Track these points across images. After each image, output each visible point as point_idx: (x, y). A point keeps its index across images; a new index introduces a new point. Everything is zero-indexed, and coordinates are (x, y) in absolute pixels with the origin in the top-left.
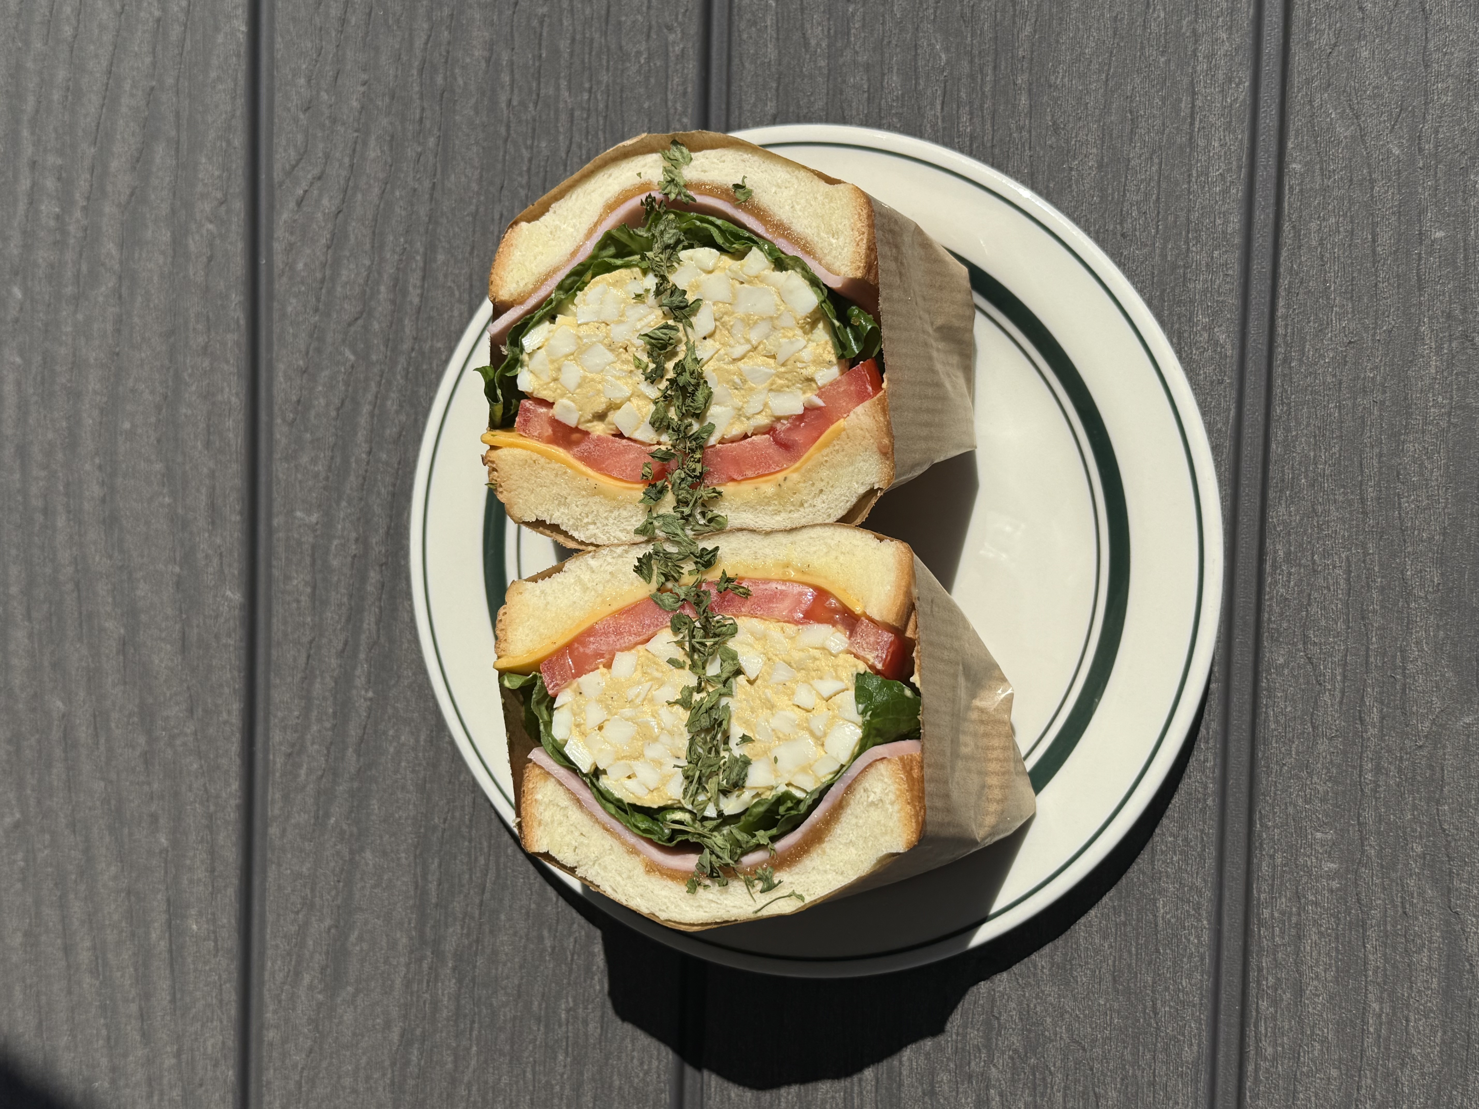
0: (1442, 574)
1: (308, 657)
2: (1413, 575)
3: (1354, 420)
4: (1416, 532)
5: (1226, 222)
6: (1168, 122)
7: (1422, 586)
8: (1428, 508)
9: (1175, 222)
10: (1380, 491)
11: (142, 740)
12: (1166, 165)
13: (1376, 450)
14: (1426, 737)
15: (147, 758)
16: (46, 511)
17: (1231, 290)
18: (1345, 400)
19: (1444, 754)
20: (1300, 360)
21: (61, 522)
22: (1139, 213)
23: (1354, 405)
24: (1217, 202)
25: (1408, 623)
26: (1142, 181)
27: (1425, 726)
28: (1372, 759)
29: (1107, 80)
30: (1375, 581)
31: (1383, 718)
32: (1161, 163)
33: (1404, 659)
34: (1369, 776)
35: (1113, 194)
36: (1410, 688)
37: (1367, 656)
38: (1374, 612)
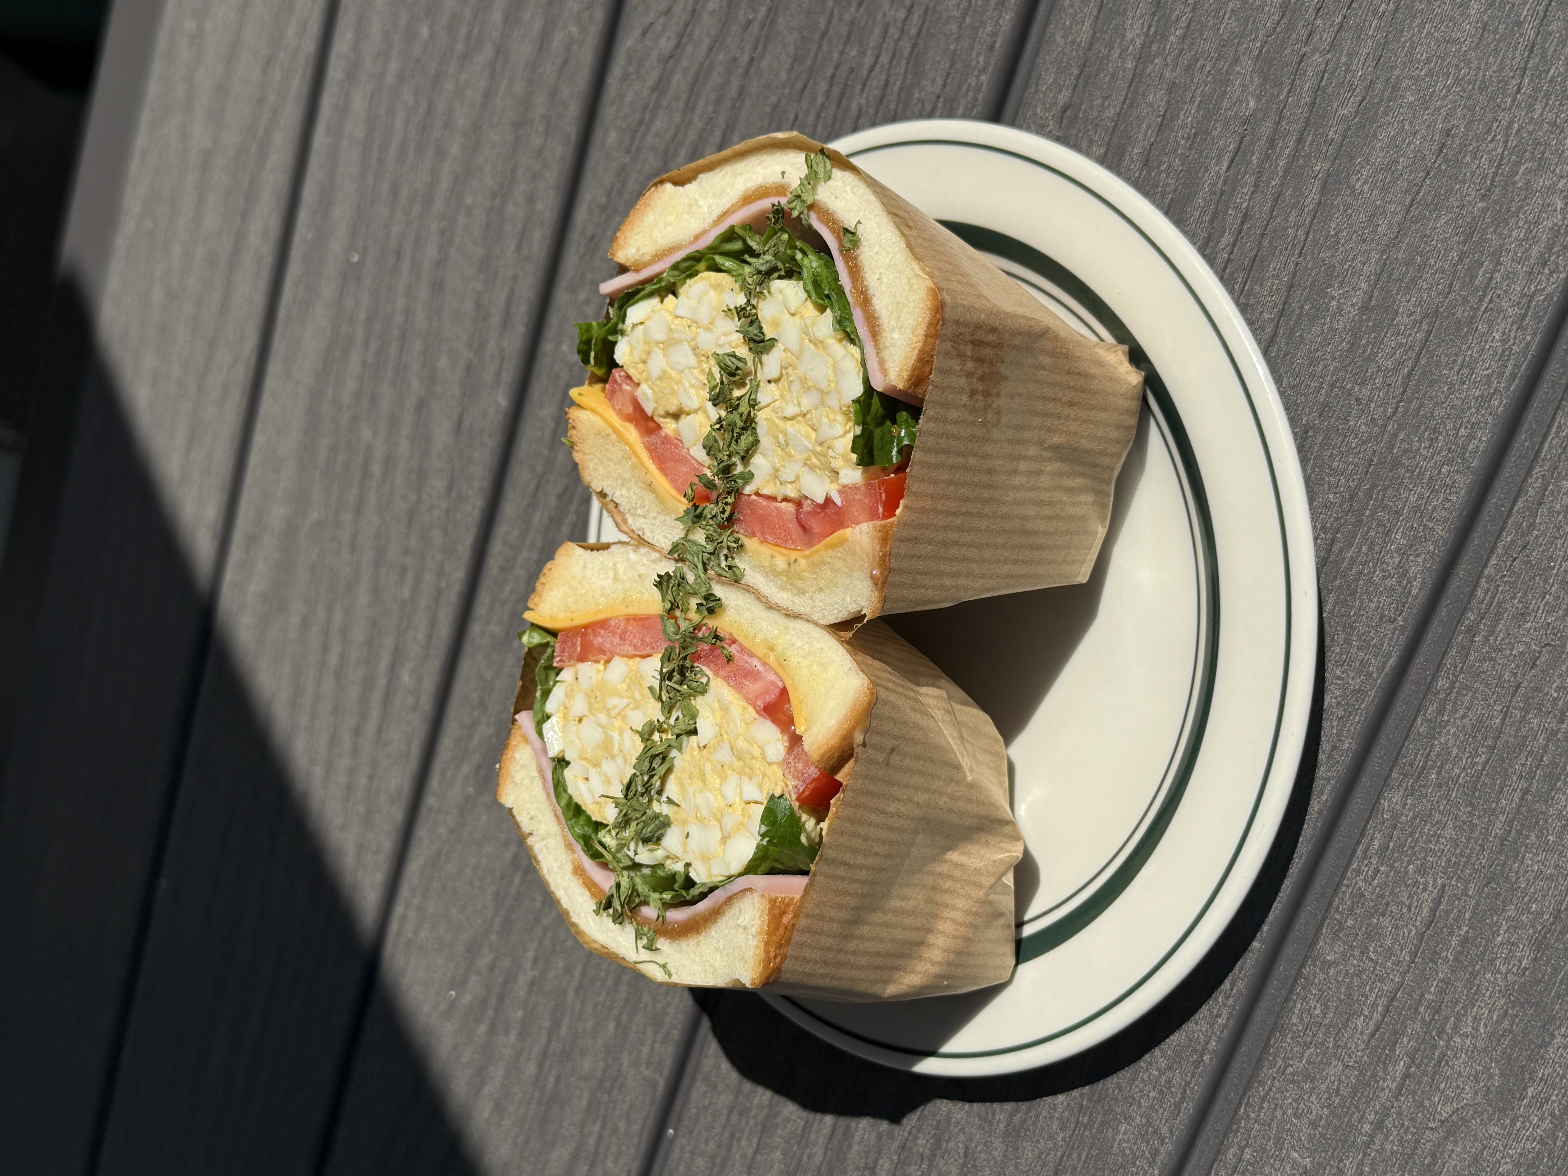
0: (1535, 959)
1: (538, 487)
2: (1502, 943)
3: (1516, 737)
4: (1526, 899)
5: (1470, 437)
6: (1457, 286)
7: (1507, 961)
8: (1550, 878)
9: (1418, 410)
10: (1509, 832)
11: (413, 497)
12: (1435, 336)
13: (1523, 784)
14: (1442, 1122)
15: (412, 514)
16: (398, 254)
17: (1446, 520)
18: (1515, 708)
19: (1452, 1151)
20: (1486, 639)
21: (406, 267)
22: (1384, 382)
23: (1523, 718)
24: (1470, 408)
25: (1476, 994)
26: (1401, 345)
27: (1445, 1111)
28: (1377, 1113)
29: (1411, 205)
30: (1460, 928)
31: (1406, 1076)
32: (1429, 333)
33: (1456, 1028)
34: (1367, 1127)
35: (1366, 346)
36: (1447, 1063)
37: (1419, 1003)
38: (1446, 960)
